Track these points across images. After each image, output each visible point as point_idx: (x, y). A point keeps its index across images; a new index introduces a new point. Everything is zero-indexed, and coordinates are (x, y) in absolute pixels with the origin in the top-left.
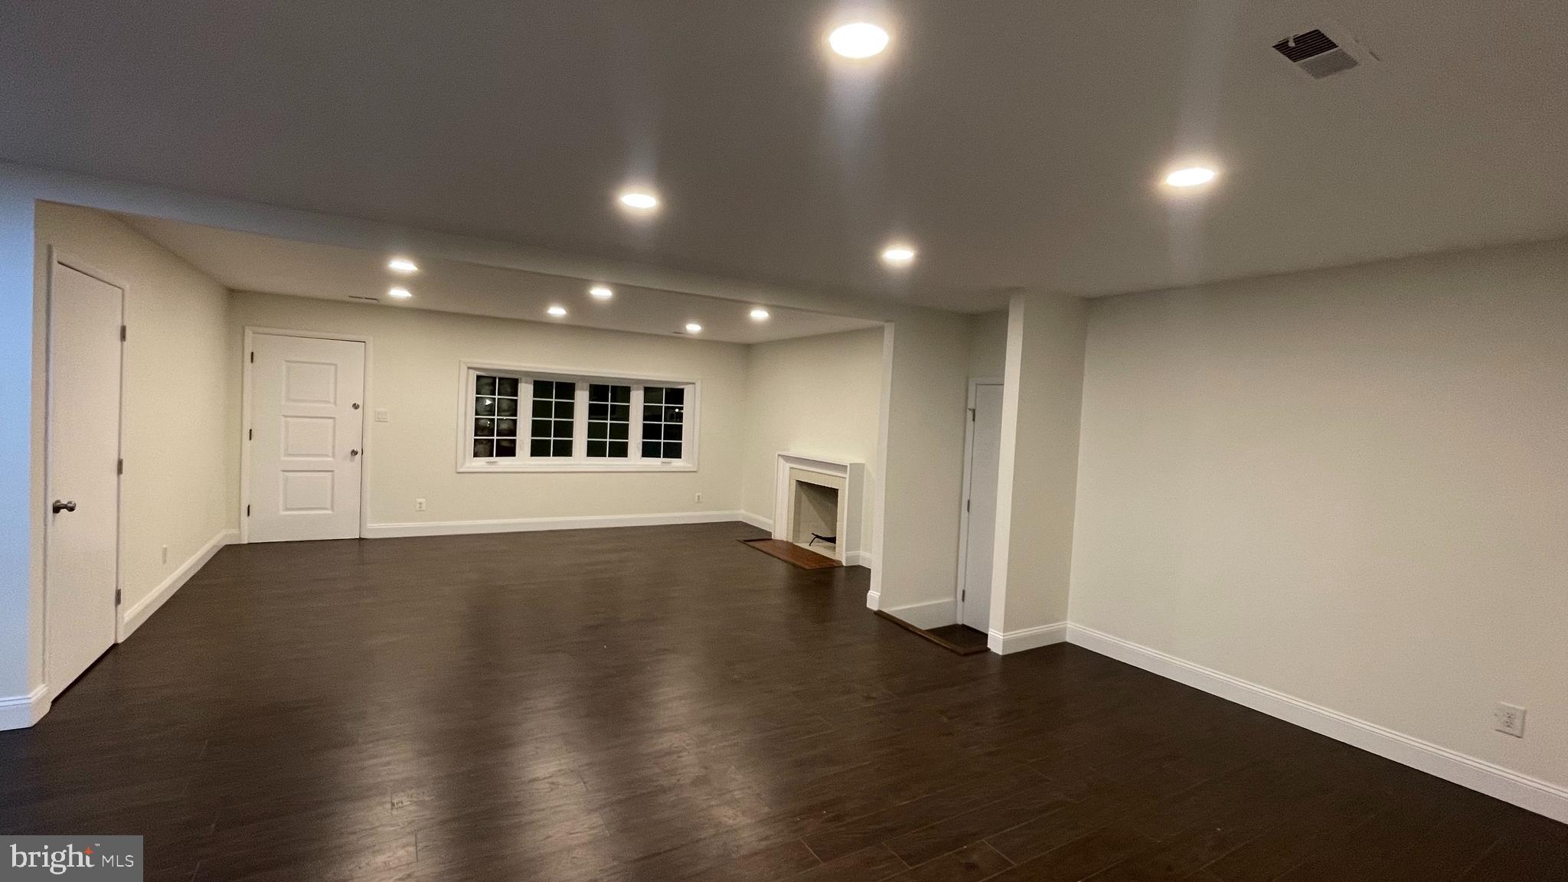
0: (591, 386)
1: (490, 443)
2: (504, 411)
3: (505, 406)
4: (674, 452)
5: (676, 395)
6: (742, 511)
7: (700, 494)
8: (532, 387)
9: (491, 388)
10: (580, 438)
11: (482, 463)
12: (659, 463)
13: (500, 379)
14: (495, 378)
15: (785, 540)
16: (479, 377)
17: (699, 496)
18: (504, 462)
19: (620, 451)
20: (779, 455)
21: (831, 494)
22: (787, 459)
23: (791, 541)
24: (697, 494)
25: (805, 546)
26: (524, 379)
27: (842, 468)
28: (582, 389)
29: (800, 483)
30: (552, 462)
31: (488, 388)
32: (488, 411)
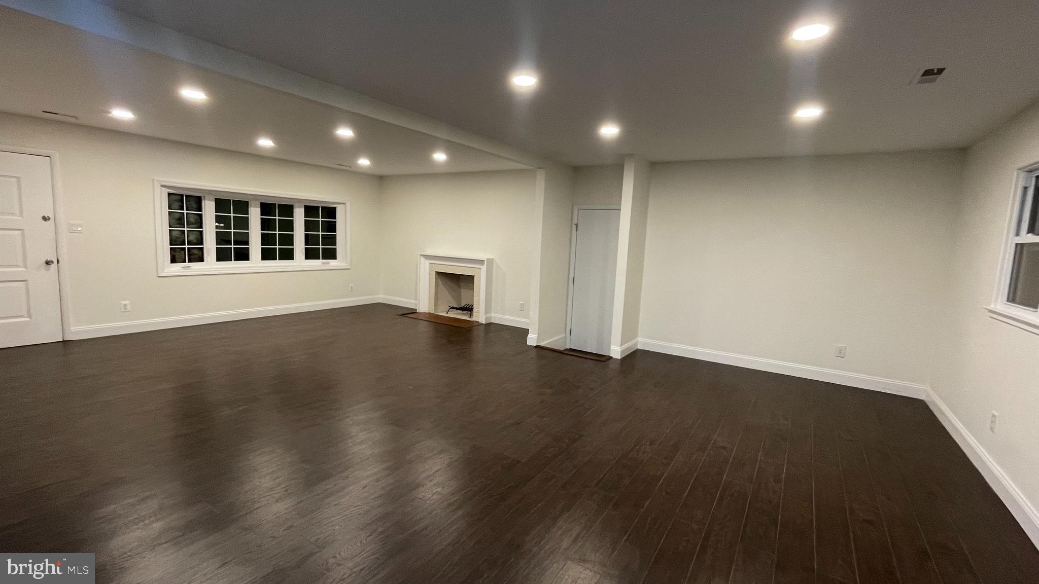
0: (262, 204)
1: (183, 252)
2: (193, 224)
3: (192, 220)
4: (331, 254)
5: (330, 212)
6: (381, 296)
7: (352, 285)
8: (214, 203)
9: (180, 204)
10: (255, 246)
11: (178, 267)
12: (320, 264)
13: (186, 196)
14: (182, 196)
15: (428, 312)
16: (169, 194)
17: (352, 287)
18: (196, 266)
19: (288, 255)
20: (421, 255)
21: (468, 280)
22: (427, 257)
23: (432, 311)
24: (350, 285)
25: (444, 314)
26: (207, 197)
27: (481, 262)
28: (255, 207)
29: (439, 274)
30: (233, 266)
31: (177, 204)
32: (178, 224)
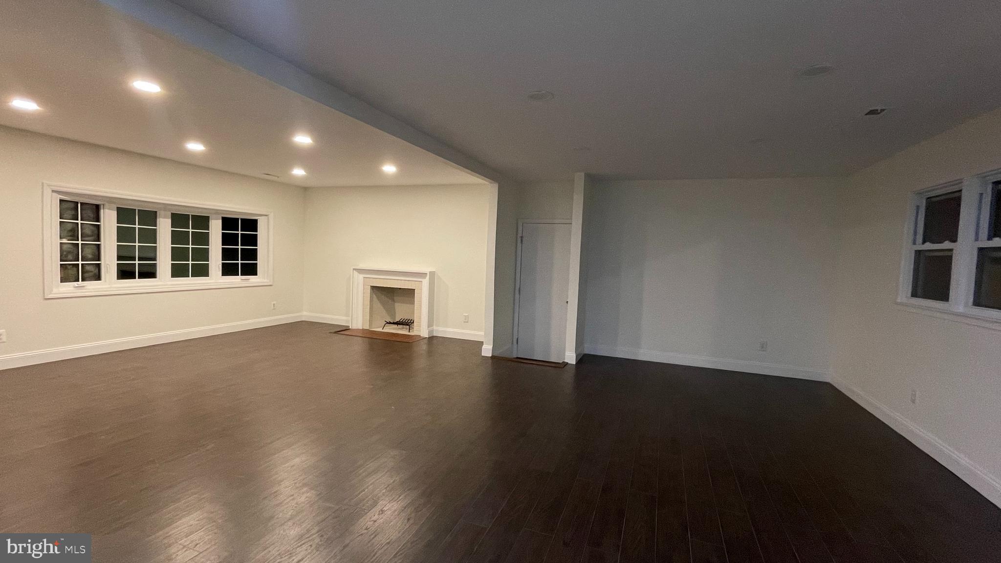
0: (172, 214)
1: (75, 269)
2: (88, 236)
3: (88, 231)
4: (251, 270)
5: (251, 224)
6: (305, 313)
7: (275, 302)
8: (116, 212)
9: (73, 212)
10: (164, 262)
11: (69, 288)
12: (240, 280)
13: (82, 204)
14: (77, 203)
15: (361, 328)
16: (61, 201)
17: (274, 305)
18: (91, 286)
19: (202, 271)
20: (354, 269)
21: (408, 294)
22: (361, 271)
23: (367, 327)
24: (273, 303)
25: (380, 330)
26: (107, 205)
27: (422, 275)
28: (165, 217)
29: (373, 288)
30: (137, 284)
31: (70, 213)
32: (71, 236)
